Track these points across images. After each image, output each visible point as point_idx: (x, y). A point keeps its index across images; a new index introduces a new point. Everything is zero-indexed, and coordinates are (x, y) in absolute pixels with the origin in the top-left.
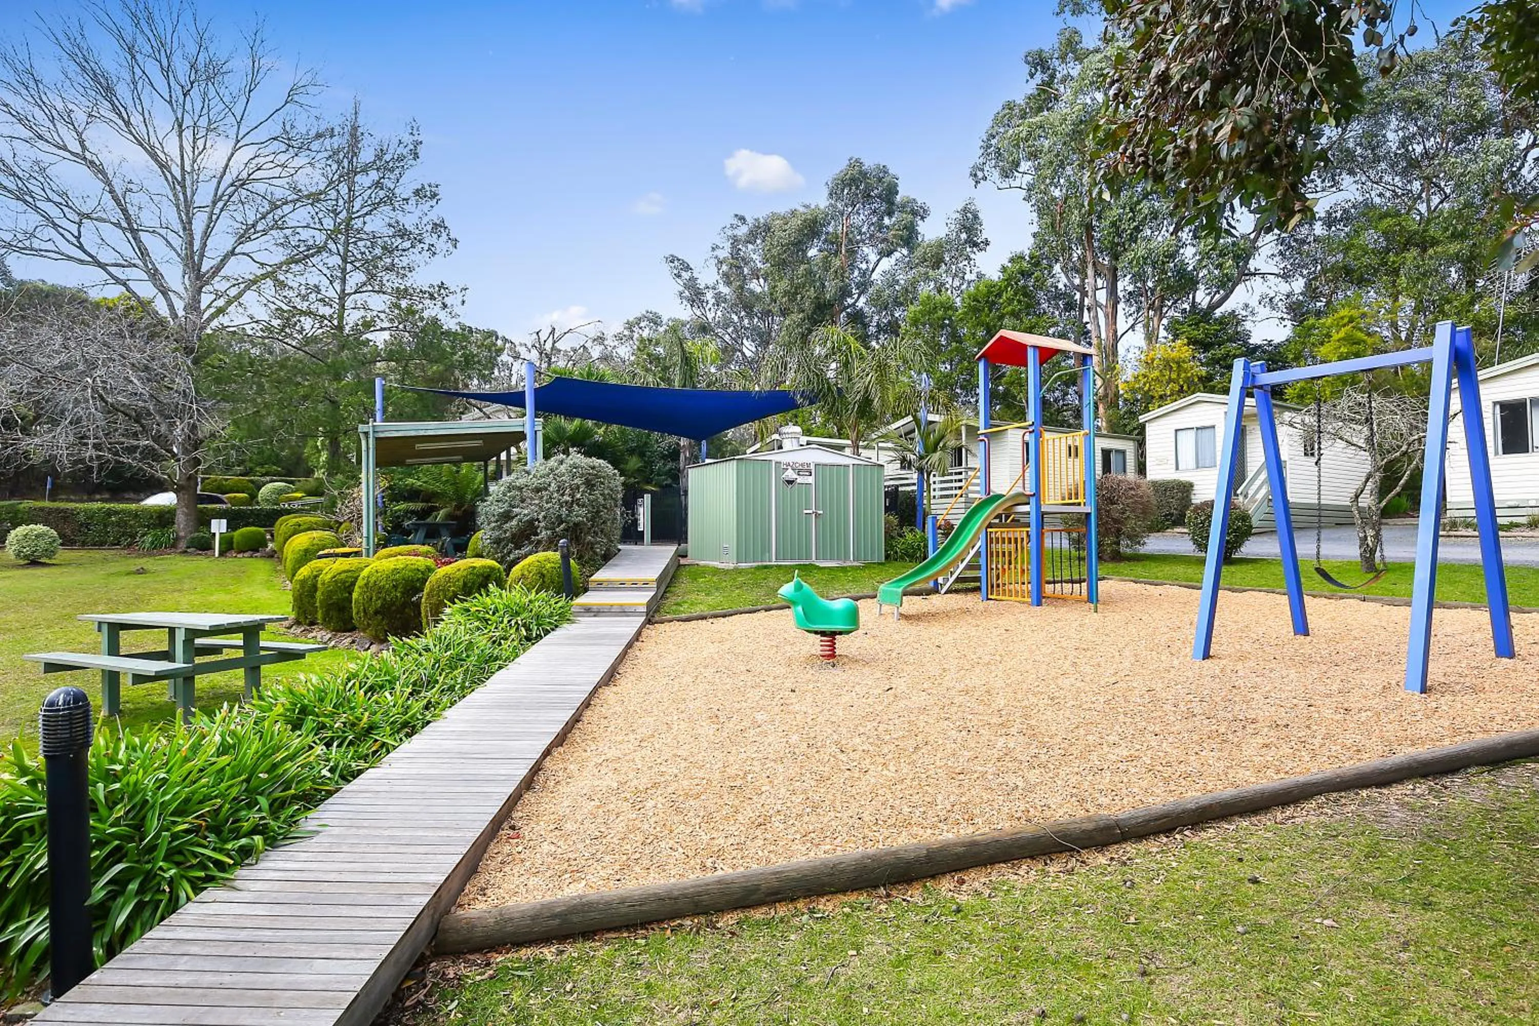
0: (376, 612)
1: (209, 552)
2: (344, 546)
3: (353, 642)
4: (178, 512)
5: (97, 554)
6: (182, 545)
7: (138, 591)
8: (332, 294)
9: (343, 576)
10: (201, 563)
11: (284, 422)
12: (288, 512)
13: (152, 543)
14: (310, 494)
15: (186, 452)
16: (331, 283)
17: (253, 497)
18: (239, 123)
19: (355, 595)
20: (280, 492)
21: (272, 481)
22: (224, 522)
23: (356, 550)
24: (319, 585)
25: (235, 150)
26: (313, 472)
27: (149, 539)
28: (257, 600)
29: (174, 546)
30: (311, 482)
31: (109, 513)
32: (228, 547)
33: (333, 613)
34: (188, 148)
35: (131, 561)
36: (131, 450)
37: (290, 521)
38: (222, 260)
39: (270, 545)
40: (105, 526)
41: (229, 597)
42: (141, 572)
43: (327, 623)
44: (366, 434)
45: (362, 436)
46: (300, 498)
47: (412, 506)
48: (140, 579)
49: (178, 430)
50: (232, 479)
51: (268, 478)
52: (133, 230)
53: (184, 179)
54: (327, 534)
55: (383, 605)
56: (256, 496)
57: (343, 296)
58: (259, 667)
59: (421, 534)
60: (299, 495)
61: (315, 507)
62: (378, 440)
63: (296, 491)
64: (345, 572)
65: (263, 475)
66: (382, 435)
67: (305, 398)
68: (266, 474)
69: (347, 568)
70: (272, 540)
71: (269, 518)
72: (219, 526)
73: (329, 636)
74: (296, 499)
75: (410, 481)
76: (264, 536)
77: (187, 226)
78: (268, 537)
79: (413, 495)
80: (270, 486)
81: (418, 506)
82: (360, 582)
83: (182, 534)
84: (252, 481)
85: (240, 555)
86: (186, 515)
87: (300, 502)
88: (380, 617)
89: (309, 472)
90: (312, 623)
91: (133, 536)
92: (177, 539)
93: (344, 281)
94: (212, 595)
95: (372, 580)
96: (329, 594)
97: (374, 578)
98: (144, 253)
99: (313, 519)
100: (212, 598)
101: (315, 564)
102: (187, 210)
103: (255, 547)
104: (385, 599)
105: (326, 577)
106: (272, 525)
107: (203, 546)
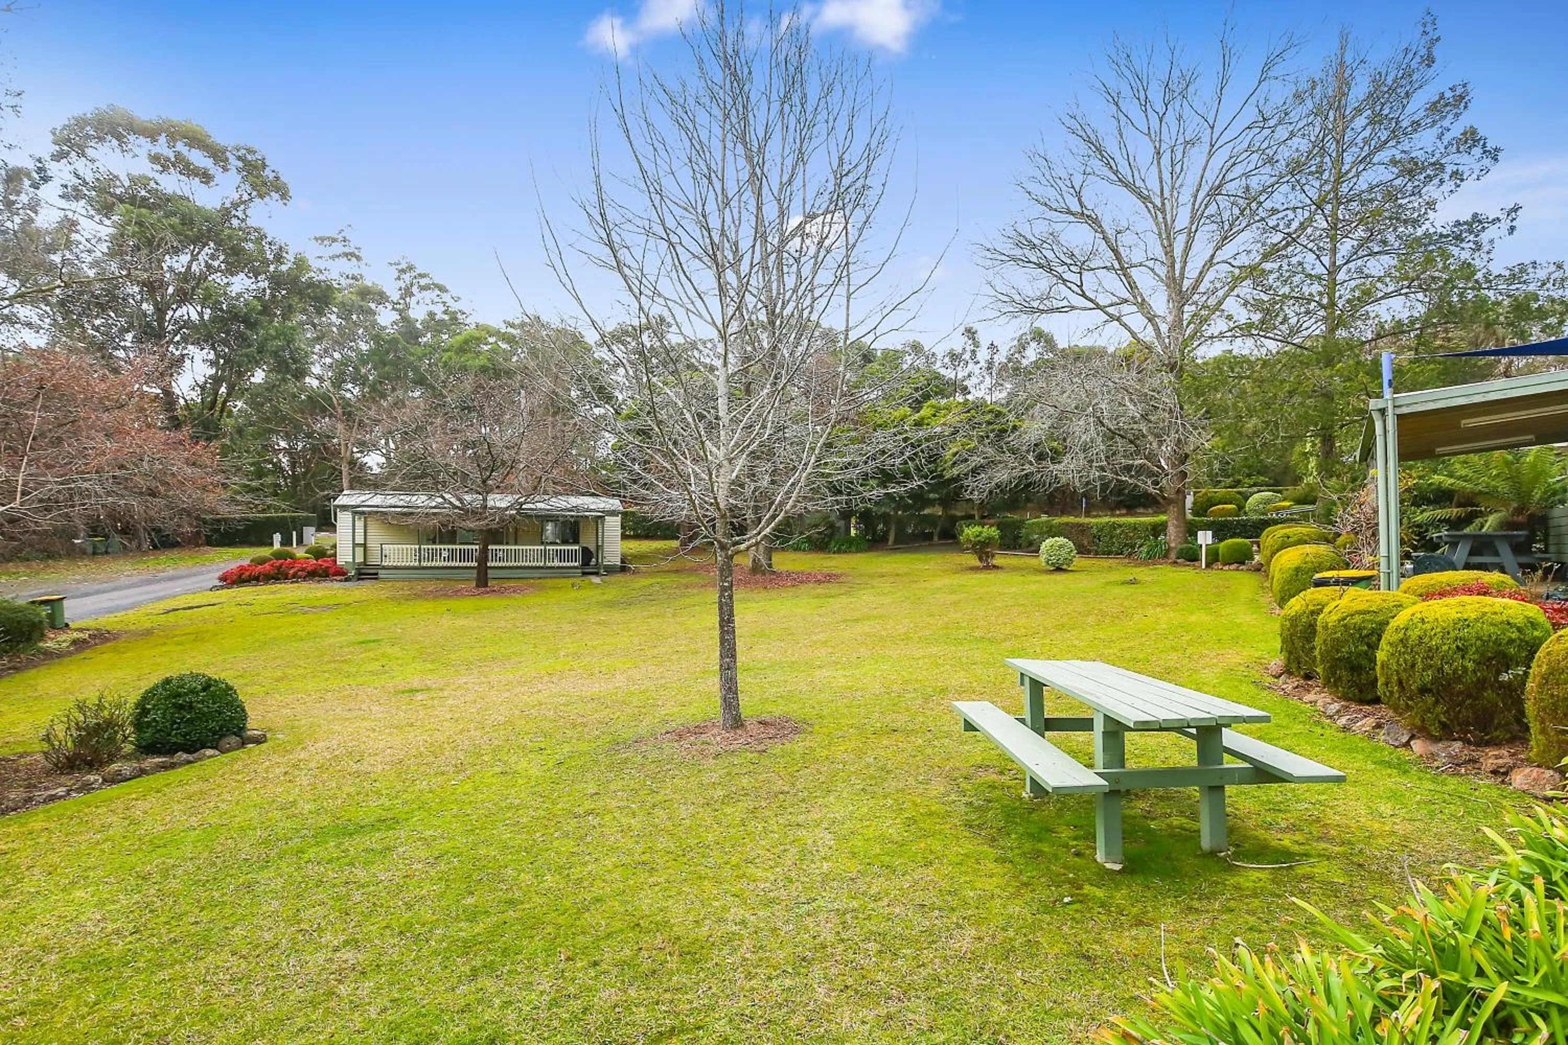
0: (1423, 690)
1: (1196, 564)
2: (1347, 566)
3: (1379, 726)
4: (1169, 524)
5: (1105, 563)
6: (1173, 555)
7: (1126, 603)
8: (1319, 270)
9: (1358, 619)
10: (1186, 575)
11: (1267, 423)
12: (1275, 522)
13: (1148, 553)
14: (1299, 502)
15: (1174, 466)
16: (1318, 257)
17: (1241, 508)
18: (1212, 128)
19: (1381, 656)
20: (1268, 501)
21: (1259, 491)
22: (1210, 533)
23: (1368, 573)
24: (1319, 628)
25: (1210, 155)
26: (1301, 479)
27: (1145, 549)
28: (1239, 626)
29: (1166, 556)
30: (1300, 489)
31: (1114, 526)
32: (1214, 558)
33: (1344, 674)
34: (1166, 176)
35: (1129, 570)
36: (1128, 468)
37: (1277, 532)
38: (1201, 273)
39: (1257, 558)
40: (1112, 537)
41: (1209, 618)
42: (1133, 582)
43: (1331, 683)
44: (1383, 411)
45: (1376, 416)
46: (1289, 507)
47: (1440, 513)
48: (1131, 589)
49: (1167, 449)
50: (1221, 491)
51: (1255, 489)
52: (1123, 270)
53: (1163, 204)
54: (1323, 549)
55: (1435, 681)
56: (1244, 507)
57: (1333, 270)
58: (1222, 788)
59: (1461, 553)
60: (1287, 504)
61: (1305, 517)
62: (1400, 417)
63: (1285, 499)
64: (1359, 613)
65: (1251, 486)
66: (1405, 410)
67: (1291, 393)
68: (1255, 485)
69: (1363, 607)
70: (1259, 551)
71: (1255, 529)
72: (1205, 538)
73: (1336, 706)
74: (1284, 508)
75: (1437, 478)
76: (1250, 548)
77: (1168, 250)
78: (1255, 548)
79: (1443, 497)
80: (1256, 496)
81: (1453, 512)
82: (1389, 636)
83: (1173, 545)
84: (1239, 493)
85: (1226, 568)
86: (1177, 527)
87: (1289, 511)
88: (1430, 699)
89: (1297, 480)
90: (1308, 677)
91: (1133, 547)
92: (1169, 550)
93: (1334, 251)
94: (1192, 613)
95: (1414, 634)
96: (1337, 645)
97: (1417, 632)
98: (1132, 286)
99: (1305, 530)
100: (1193, 618)
101: (1313, 594)
102: (1167, 235)
103: (1240, 559)
104: (1440, 670)
105: (1328, 619)
106: (1258, 536)
107: (1190, 557)
